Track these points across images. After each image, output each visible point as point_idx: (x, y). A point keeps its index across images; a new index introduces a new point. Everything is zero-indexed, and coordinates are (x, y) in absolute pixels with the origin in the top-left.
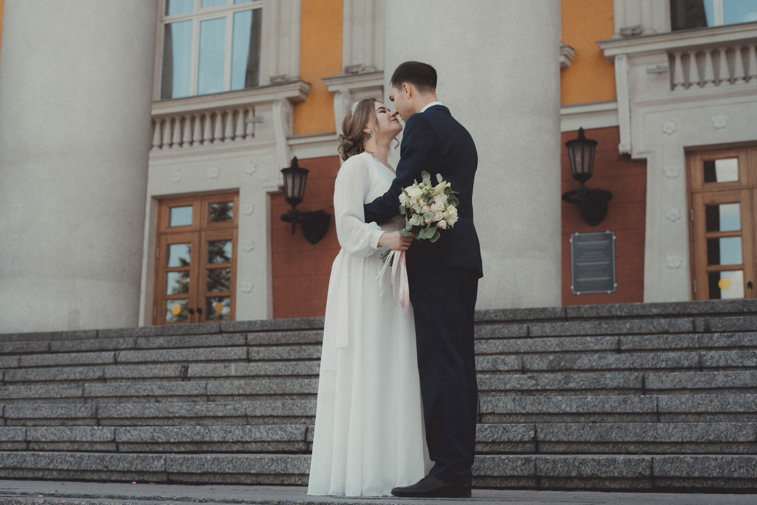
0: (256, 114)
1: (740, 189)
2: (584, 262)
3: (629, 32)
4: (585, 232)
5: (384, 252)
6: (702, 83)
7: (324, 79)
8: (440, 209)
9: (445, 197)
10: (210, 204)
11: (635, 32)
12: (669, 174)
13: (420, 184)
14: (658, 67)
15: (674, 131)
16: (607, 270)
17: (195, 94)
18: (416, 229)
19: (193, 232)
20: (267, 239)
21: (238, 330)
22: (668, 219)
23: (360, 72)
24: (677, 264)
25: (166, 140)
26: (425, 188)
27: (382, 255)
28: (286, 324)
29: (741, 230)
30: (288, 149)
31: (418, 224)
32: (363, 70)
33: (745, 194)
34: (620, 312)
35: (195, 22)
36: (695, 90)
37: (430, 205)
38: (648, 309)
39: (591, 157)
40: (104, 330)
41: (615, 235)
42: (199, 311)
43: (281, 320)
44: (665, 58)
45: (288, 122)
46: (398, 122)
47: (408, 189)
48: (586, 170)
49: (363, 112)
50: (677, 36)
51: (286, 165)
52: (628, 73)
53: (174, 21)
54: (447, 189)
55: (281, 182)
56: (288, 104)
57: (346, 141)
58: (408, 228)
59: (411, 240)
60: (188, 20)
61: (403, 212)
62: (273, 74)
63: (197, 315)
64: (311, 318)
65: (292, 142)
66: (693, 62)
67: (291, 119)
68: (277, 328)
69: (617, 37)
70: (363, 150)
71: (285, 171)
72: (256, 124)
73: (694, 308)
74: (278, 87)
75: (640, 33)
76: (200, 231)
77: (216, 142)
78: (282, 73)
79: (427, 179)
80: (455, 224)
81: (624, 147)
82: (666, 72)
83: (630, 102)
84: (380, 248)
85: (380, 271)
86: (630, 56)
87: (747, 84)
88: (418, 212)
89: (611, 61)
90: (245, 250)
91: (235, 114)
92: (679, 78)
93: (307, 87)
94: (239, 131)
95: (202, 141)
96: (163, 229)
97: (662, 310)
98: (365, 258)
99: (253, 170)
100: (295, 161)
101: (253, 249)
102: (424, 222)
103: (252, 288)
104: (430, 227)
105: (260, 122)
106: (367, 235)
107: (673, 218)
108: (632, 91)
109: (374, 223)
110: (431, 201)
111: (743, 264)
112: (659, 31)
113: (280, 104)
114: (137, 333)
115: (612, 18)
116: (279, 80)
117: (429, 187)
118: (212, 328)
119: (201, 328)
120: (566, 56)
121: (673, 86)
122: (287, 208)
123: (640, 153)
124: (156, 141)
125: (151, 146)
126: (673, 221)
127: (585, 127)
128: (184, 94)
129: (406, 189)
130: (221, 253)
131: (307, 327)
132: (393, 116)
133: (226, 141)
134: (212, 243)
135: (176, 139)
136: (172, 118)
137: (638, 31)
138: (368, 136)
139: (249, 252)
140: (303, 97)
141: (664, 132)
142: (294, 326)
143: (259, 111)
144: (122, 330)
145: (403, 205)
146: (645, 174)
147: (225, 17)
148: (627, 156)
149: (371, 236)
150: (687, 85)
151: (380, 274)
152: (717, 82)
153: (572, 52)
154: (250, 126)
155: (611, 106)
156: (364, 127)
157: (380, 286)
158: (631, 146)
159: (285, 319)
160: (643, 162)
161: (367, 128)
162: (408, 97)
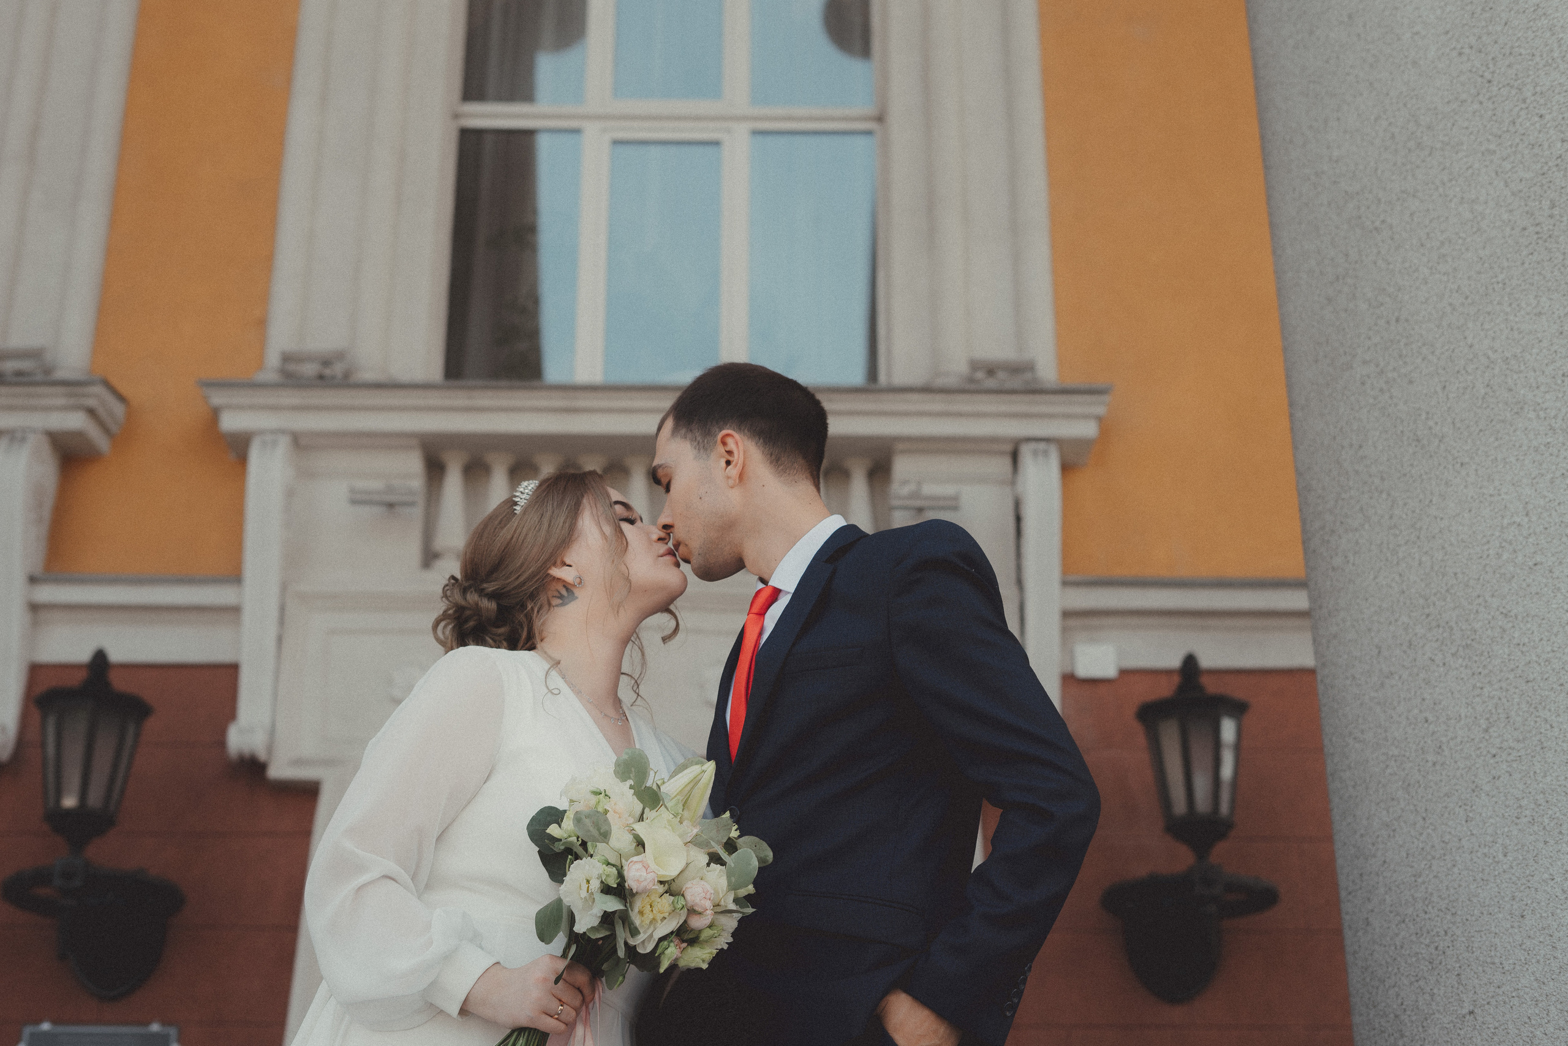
3: (309, 368)
4: (75, 1022)
11: (328, 369)
14: (388, 488)
39: (122, 757)
41: (180, 1039)
44: (413, 464)
46: (678, 564)
50: (459, 398)
52: (290, 494)
57: (470, 598)
69: (269, 375)
70: (530, 645)
75: (347, 375)
81: (245, 734)
82: (412, 504)
83: (284, 587)
86: (300, 443)
89: (239, 448)
92: (452, 530)
108: (294, 555)
112: (405, 377)
115: (262, 323)
120: (91, 412)
121: (430, 557)
123: (298, 762)
127: (116, 655)
132: (661, 539)
137: (338, 369)
138: (564, 595)
146: (308, 831)
148: (252, 767)
153: (119, 409)
155: (219, 595)
156: (556, 555)
158: (272, 732)
160: (304, 794)
161: (564, 564)
162: (731, 482)
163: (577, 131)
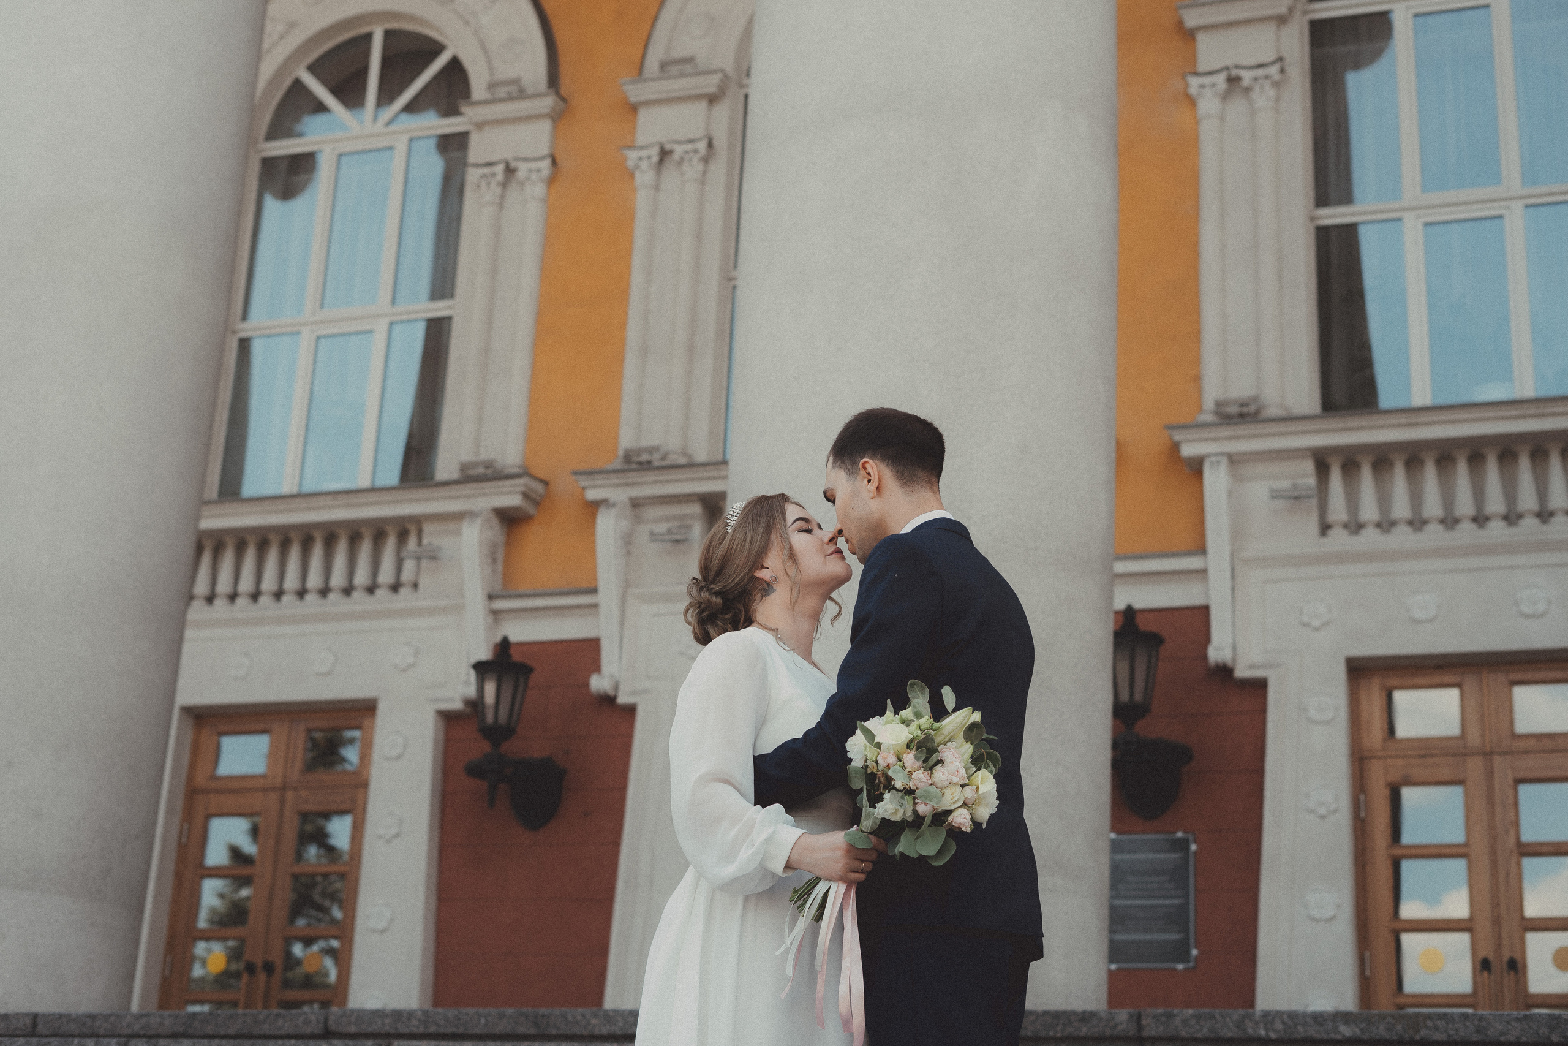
0: (425, 541)
1: (1465, 755)
2: (1125, 897)
3: (1233, 410)
4: (1130, 832)
5: (800, 884)
6: (1386, 525)
7: (576, 473)
8: (955, 779)
9: (968, 749)
10: (309, 730)
11: (1245, 410)
12: (1313, 714)
13: (904, 713)
14: (1295, 486)
15: (1326, 624)
16: (1178, 918)
17: (295, 490)
18: (888, 830)
19: (265, 790)
20: (432, 816)
21: (370, 1030)
22: (1311, 811)
23: (656, 463)
24: (1330, 912)
25: (224, 585)
26: (916, 723)
27: (795, 891)
28: (483, 1021)
29: (1466, 845)
30: (490, 619)
31: (898, 818)
32: (663, 458)
33: (1475, 767)
34: (1266, 1029)
35: (306, 339)
36: (1370, 538)
37: (931, 769)
38: (1330, 1025)
39: (1150, 670)
40: (50, 1015)
41: (1196, 842)
42: (269, 968)
43: (471, 1011)
44: (1308, 467)
45: (494, 561)
46: (843, 558)
47: (873, 724)
48: (1138, 696)
49: (757, 527)
50: (1336, 423)
51: (484, 654)
52: (1230, 494)
53: (259, 332)
54: (972, 727)
55: (471, 691)
56: (495, 522)
57: (705, 595)
58: (867, 824)
59: (874, 856)
60: (292, 334)
61: (857, 783)
62: (466, 456)
63: (262, 977)
64: (543, 1011)
65: (499, 604)
66: (1366, 476)
67: (500, 556)
68: (461, 1031)
69: (1209, 418)
71: (481, 668)
72: (424, 563)
73: (1436, 1028)
74: (475, 485)
75: (1257, 413)
76: (284, 788)
77: (332, 596)
78: (485, 455)
79: (920, 700)
80: (992, 817)
81: (1218, 651)
82: (1308, 497)
83: (1232, 555)
84: (790, 873)
85: (790, 931)
86: (1234, 460)
87: (1481, 532)
88: (898, 784)
89: (1196, 467)
90: (380, 837)
91: (379, 537)
92: (1338, 509)
93: (539, 488)
94: (386, 576)
95: (301, 593)
96: (200, 780)
97: (1361, 1030)
98: (747, 898)
99: (410, 660)
100: (504, 646)
101: (397, 835)
102: (915, 812)
103: (391, 921)
104: (929, 826)
105: (433, 558)
106: (759, 837)
107: (1322, 811)
108: (1238, 534)
109: (777, 808)
110: (934, 758)
111: (1471, 919)
112: (1298, 411)
113: (479, 521)
114: (129, 1025)
115: (1198, 379)
116: (481, 470)
117: (926, 720)
118: (307, 1022)
119: (280, 1022)
121: (1325, 528)
122: (480, 748)
123: (1251, 667)
124: (201, 587)
125: (191, 597)
126: (1323, 817)
127: (1137, 605)
128: (270, 490)
129: (868, 724)
130: (321, 838)
131: (532, 1031)
132: (831, 540)
133: (356, 594)
134: (305, 816)
135: (246, 584)
136: (240, 540)
137: (1252, 408)
138: (767, 588)
139: (389, 841)
140: (530, 509)
141: (1306, 625)
142: (501, 1028)
143: (432, 535)
144: (93, 1017)
145: (857, 763)
146: (1263, 711)
147: (370, 332)
148: (1225, 671)
149: (769, 840)
150: (1355, 527)
151: (788, 940)
152: (1418, 523)
154: (409, 566)
155: (1193, 563)
157: (790, 972)
158: (1234, 648)
159: (481, 1010)
160: (1259, 687)
161: (763, 567)
162: (871, 495)
163: (1399, 220)
